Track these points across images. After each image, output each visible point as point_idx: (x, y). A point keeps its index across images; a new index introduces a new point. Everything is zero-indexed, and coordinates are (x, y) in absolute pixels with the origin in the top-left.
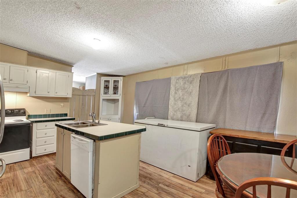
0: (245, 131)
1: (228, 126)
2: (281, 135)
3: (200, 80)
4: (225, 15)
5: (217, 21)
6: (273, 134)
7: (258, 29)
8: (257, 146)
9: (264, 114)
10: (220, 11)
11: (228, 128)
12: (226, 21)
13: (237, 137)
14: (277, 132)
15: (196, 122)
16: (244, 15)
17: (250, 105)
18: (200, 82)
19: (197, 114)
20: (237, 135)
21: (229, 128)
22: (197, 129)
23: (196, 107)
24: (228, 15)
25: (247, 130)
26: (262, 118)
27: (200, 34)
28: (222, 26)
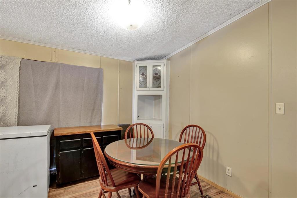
0: (80, 127)
1: (63, 125)
2: (105, 126)
3: (20, 67)
4: (86, 9)
5: (75, 9)
6: (100, 126)
7: (98, 37)
8: (100, 137)
9: (93, 110)
10: (84, 2)
11: (63, 126)
12: (82, 14)
13: (85, 133)
14: (102, 124)
15: (17, 126)
16: (98, 20)
17: (82, 103)
18: (20, 70)
19: (19, 114)
20: (85, 132)
21: (65, 127)
22: (43, 133)
23: (17, 105)
24: (87, 11)
25: (81, 126)
26: (92, 113)
27: (45, 10)
28: (75, 17)
